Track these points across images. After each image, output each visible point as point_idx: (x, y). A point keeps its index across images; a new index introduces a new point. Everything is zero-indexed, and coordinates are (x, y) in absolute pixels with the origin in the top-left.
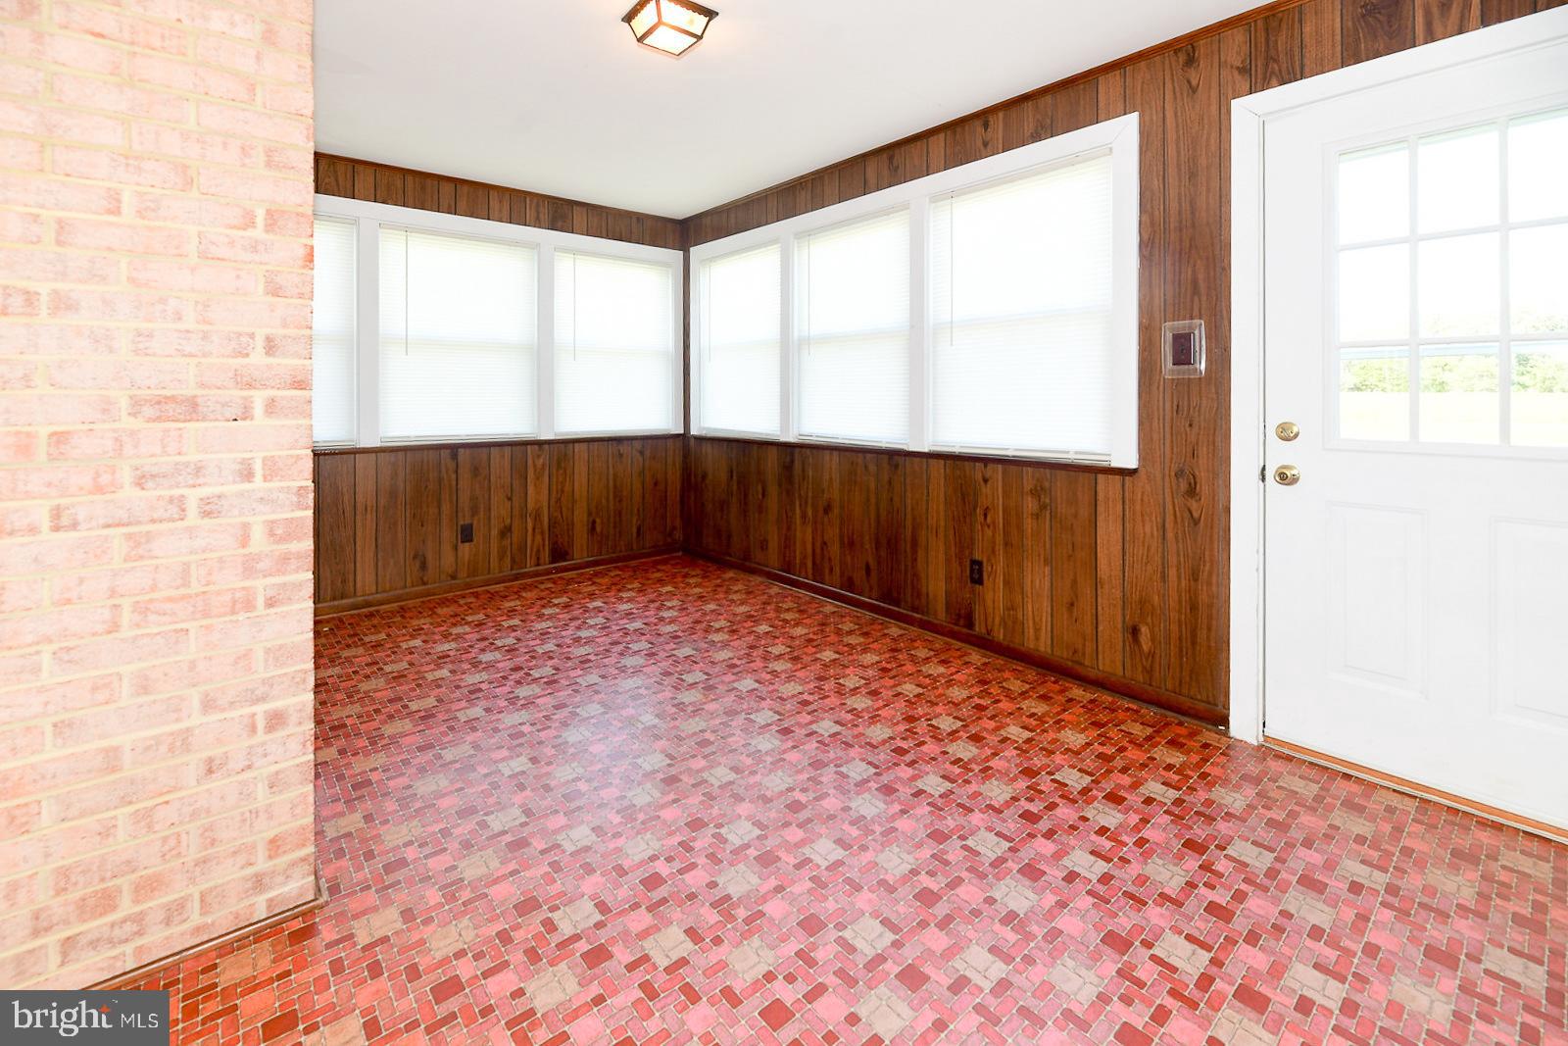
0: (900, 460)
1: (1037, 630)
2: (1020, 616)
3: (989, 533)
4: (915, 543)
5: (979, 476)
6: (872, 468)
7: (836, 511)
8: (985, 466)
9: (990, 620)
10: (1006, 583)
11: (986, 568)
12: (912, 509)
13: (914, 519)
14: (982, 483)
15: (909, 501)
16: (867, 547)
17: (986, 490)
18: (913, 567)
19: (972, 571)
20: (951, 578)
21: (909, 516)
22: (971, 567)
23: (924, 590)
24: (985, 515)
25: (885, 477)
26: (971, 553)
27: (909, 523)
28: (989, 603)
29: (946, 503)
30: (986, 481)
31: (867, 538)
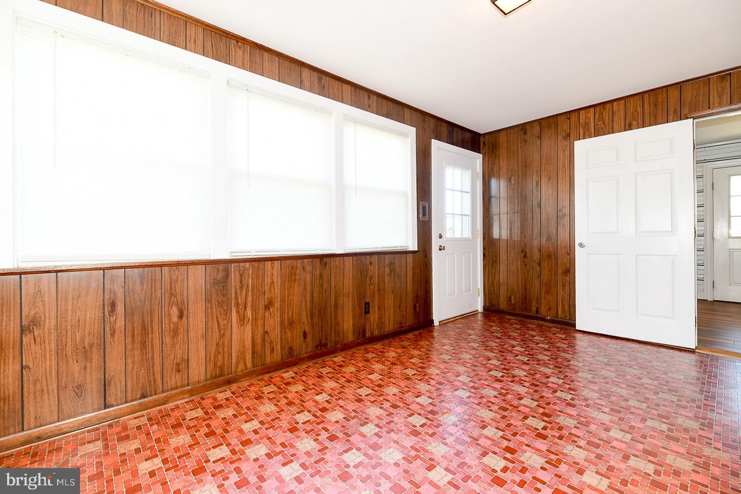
0: (328, 260)
1: (389, 322)
2: (383, 320)
3: (372, 287)
4: (336, 305)
5: (368, 262)
6: (309, 268)
7: (277, 305)
8: (371, 257)
9: (372, 328)
10: (379, 308)
11: (371, 304)
12: (335, 287)
13: (336, 292)
14: (369, 265)
15: (333, 283)
16: (305, 320)
17: (371, 268)
18: (335, 319)
19: (366, 308)
20: (355, 317)
21: (333, 292)
22: (365, 306)
23: (342, 330)
24: (371, 280)
25: (318, 272)
26: (365, 300)
27: (333, 296)
28: (372, 320)
29: (353, 279)
30: (371, 264)
31: (304, 314)
